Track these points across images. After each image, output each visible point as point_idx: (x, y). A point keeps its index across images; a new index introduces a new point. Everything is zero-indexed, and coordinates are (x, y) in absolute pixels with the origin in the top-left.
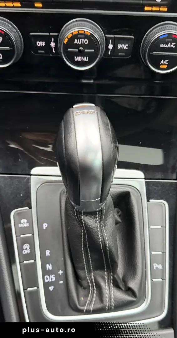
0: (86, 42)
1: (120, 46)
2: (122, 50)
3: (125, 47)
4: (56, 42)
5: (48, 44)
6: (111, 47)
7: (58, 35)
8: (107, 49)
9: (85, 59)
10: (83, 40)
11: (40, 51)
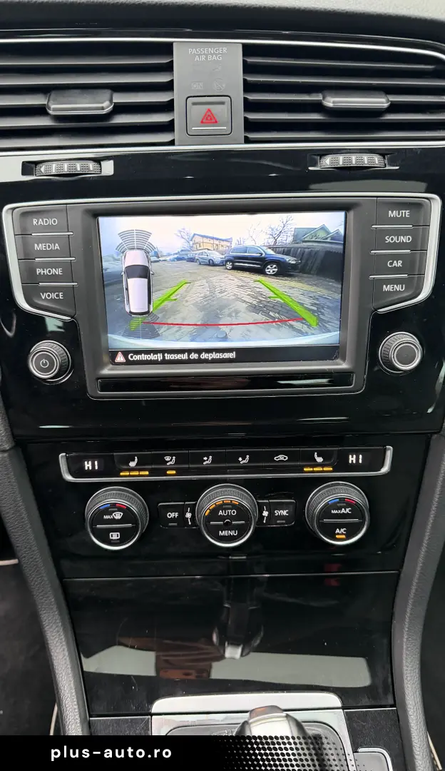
0: (234, 512)
1: (277, 513)
2: (281, 517)
3: (284, 513)
4: (193, 512)
5: (182, 515)
6: (265, 514)
7: (196, 503)
8: (262, 517)
9: (232, 533)
10: (230, 511)
11: (170, 524)
